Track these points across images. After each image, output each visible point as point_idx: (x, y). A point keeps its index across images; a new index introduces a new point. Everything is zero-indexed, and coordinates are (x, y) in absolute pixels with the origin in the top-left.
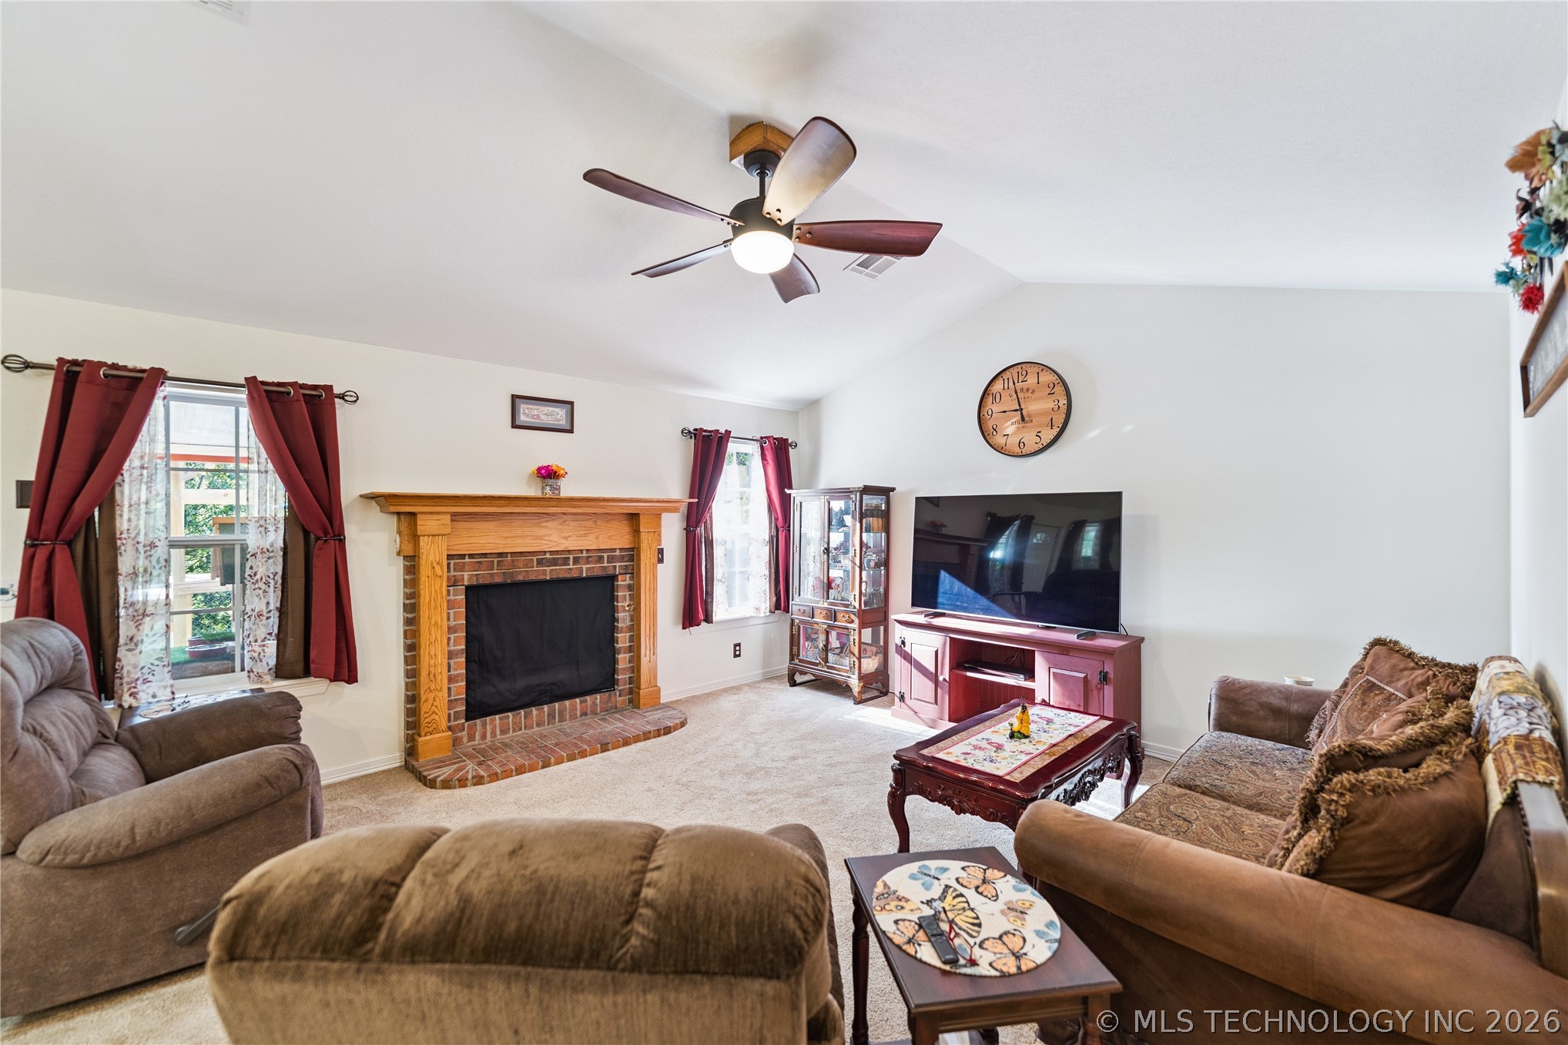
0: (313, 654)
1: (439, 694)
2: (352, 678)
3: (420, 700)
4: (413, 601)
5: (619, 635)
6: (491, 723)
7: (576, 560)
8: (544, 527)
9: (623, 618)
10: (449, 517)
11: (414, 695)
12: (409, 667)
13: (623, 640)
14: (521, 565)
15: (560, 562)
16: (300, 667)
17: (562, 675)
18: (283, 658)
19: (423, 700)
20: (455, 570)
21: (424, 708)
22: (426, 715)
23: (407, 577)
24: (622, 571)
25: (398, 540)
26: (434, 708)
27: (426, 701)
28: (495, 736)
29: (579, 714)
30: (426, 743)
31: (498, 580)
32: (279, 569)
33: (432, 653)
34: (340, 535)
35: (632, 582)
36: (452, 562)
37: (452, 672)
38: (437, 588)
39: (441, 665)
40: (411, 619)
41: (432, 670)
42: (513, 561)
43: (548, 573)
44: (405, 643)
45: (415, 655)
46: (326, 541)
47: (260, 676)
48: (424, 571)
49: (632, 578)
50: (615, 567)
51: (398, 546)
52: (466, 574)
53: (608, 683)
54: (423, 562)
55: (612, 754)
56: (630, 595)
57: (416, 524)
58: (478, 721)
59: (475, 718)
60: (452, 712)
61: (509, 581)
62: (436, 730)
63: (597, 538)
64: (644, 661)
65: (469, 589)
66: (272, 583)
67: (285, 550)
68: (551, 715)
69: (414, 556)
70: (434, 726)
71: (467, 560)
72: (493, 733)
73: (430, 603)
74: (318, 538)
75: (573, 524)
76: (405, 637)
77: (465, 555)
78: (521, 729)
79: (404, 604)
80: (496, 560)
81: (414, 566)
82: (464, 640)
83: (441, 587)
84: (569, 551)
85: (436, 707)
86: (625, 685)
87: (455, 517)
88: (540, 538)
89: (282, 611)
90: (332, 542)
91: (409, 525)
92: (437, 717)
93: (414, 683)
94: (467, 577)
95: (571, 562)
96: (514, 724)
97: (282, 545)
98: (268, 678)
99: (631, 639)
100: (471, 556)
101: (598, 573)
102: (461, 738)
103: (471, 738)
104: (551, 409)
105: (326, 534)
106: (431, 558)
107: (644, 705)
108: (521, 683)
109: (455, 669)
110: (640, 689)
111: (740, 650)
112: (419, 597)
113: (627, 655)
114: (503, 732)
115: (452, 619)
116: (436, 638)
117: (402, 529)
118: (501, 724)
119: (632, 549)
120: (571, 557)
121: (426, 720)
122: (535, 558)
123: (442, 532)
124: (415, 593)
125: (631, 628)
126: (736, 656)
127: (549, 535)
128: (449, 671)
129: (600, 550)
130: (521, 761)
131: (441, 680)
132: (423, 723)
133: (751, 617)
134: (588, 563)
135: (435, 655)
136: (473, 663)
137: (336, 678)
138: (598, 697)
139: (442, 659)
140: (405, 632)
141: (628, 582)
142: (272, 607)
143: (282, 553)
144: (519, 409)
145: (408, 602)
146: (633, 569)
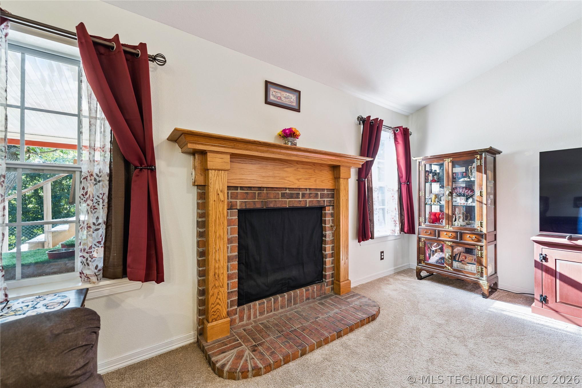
0: (129, 260)
1: (222, 290)
2: (160, 279)
3: (208, 294)
4: (203, 219)
5: (326, 246)
6: (254, 308)
7: (303, 195)
8: (286, 171)
9: (329, 234)
10: (229, 156)
11: (204, 290)
12: (201, 269)
13: (328, 249)
14: (272, 196)
15: (295, 196)
16: (120, 270)
17: (294, 273)
18: (108, 262)
19: (211, 294)
20: (232, 198)
21: (212, 300)
22: (213, 306)
23: (199, 201)
24: (328, 204)
25: (194, 173)
26: (218, 301)
27: (213, 295)
28: (256, 317)
29: (305, 299)
30: (213, 327)
31: (258, 206)
32: (106, 190)
33: (217, 258)
34: (151, 166)
35: (333, 212)
36: (230, 192)
37: (230, 272)
38: (221, 209)
39: (223, 267)
40: (202, 232)
41: (217, 271)
42: (267, 194)
43: (287, 203)
44: (198, 250)
45: (205, 260)
46: (141, 169)
47: (88, 278)
48: (212, 197)
49: (333, 209)
50: (324, 201)
51: (193, 178)
52: (238, 201)
53: (319, 277)
54: (211, 189)
55: (345, 338)
56: (332, 220)
57: (206, 161)
58: (245, 306)
59: (243, 304)
60: (229, 301)
61: (265, 207)
62: (219, 318)
63: (315, 181)
64: (342, 263)
65: (240, 212)
66: (101, 201)
67: (110, 175)
68: (289, 300)
69: (205, 186)
70: (218, 314)
71: (239, 191)
72: (255, 316)
73: (215, 221)
74: (136, 168)
75: (302, 170)
76: (198, 246)
77: (238, 187)
78: (271, 311)
79: (197, 221)
80: (257, 192)
81: (204, 194)
82: (237, 249)
83: (223, 209)
84: (300, 189)
85: (220, 299)
86: (330, 278)
87: (233, 156)
88: (283, 178)
89: (108, 224)
90: (145, 171)
91: (201, 162)
92: (220, 307)
93: (204, 281)
94: (239, 203)
95: (301, 197)
96: (267, 307)
97: (108, 172)
98: (94, 279)
99: (333, 249)
100: (242, 188)
101: (315, 204)
102: (235, 320)
103: (241, 319)
104: (288, 94)
105: (141, 164)
106: (217, 187)
107: (343, 292)
108: (272, 278)
109: (231, 270)
110: (339, 281)
111: (383, 255)
112: (208, 216)
113: (331, 259)
114: (261, 313)
115: (229, 234)
116: (220, 247)
117: (196, 164)
118: (259, 308)
119: (333, 190)
120: (301, 193)
121: (213, 310)
122: (280, 192)
123: (223, 168)
124: (205, 213)
125: (333, 242)
126: (382, 259)
127: (289, 177)
128: (228, 271)
129: (316, 189)
130: (286, 350)
131: (223, 279)
132: (211, 311)
133: (390, 235)
134: (310, 197)
135: (219, 260)
136: (242, 264)
137: (147, 279)
138: (315, 287)
139: (223, 262)
140: (198, 242)
141: (331, 211)
142: (100, 221)
143: (108, 178)
144: (270, 91)
145: (200, 220)
146: (334, 203)
